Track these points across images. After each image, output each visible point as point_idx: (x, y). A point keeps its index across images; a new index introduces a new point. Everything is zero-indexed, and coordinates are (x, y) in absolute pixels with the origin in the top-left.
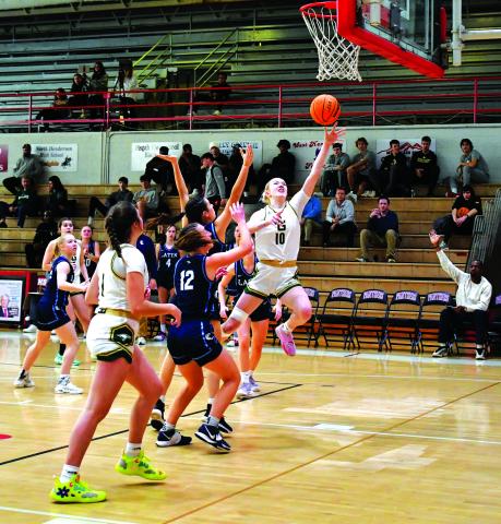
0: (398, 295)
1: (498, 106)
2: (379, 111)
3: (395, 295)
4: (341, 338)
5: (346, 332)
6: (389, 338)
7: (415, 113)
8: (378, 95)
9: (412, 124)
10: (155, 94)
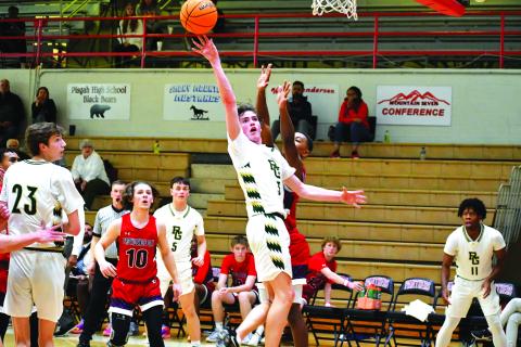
0: (407, 283)
1: (517, 47)
2: (380, 50)
3: (403, 283)
4: (333, 336)
5: (338, 328)
6: (394, 337)
7: (426, 54)
8: (380, 30)
9: (423, 67)
10: (98, 23)
